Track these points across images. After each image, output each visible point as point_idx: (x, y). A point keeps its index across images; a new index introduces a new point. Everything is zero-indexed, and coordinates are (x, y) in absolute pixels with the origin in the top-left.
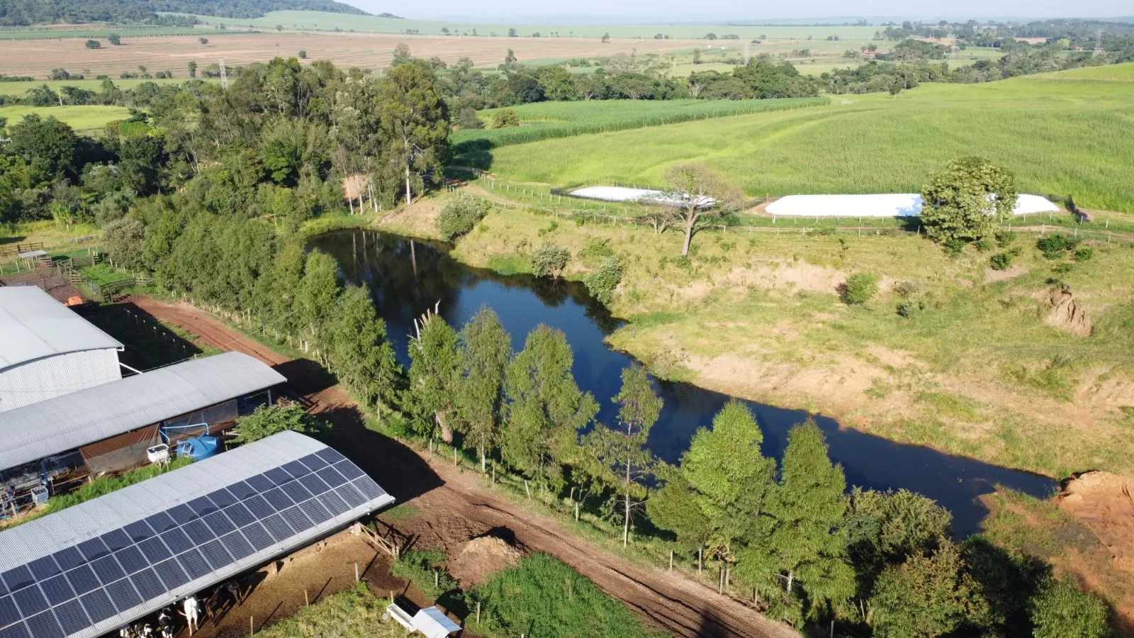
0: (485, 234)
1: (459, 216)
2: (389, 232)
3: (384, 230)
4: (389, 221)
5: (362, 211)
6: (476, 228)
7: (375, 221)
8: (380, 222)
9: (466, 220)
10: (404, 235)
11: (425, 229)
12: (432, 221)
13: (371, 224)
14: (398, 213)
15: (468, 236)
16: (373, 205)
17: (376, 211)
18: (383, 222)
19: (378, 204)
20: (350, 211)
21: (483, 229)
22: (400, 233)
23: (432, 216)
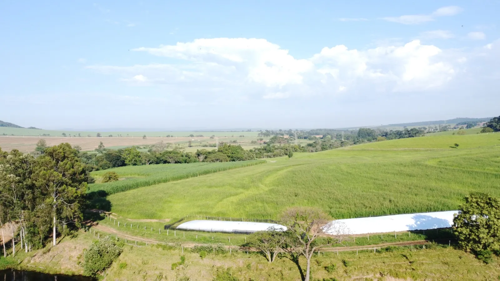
0: (124, 271)
1: (101, 256)
2: (38, 270)
3: (32, 269)
4: (38, 260)
5: (14, 253)
6: (115, 265)
7: (26, 261)
8: (29, 261)
9: (106, 258)
10: (51, 273)
11: (69, 267)
12: (75, 259)
13: (22, 265)
14: (45, 253)
15: (108, 271)
16: (24, 246)
17: (26, 251)
18: (32, 262)
19: (28, 246)
20: (3, 254)
21: (123, 266)
22: (47, 272)
23: (75, 254)
